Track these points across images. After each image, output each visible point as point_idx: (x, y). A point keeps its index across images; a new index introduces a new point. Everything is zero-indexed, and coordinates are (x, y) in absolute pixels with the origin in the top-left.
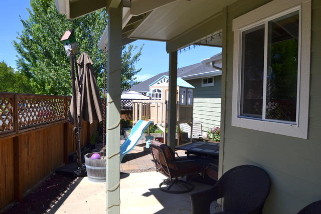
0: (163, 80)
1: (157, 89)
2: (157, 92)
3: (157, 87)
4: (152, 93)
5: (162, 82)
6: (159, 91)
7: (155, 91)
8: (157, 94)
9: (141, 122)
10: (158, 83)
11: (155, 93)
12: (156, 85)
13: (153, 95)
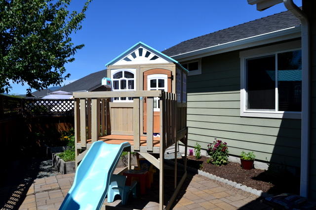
0: (137, 52)
1: (123, 70)
2: (123, 78)
3: (124, 66)
4: (112, 80)
5: (134, 56)
6: (129, 75)
7: (119, 75)
8: (123, 82)
9: (97, 148)
10: (127, 60)
11: (120, 80)
12: (122, 62)
13: (116, 83)
